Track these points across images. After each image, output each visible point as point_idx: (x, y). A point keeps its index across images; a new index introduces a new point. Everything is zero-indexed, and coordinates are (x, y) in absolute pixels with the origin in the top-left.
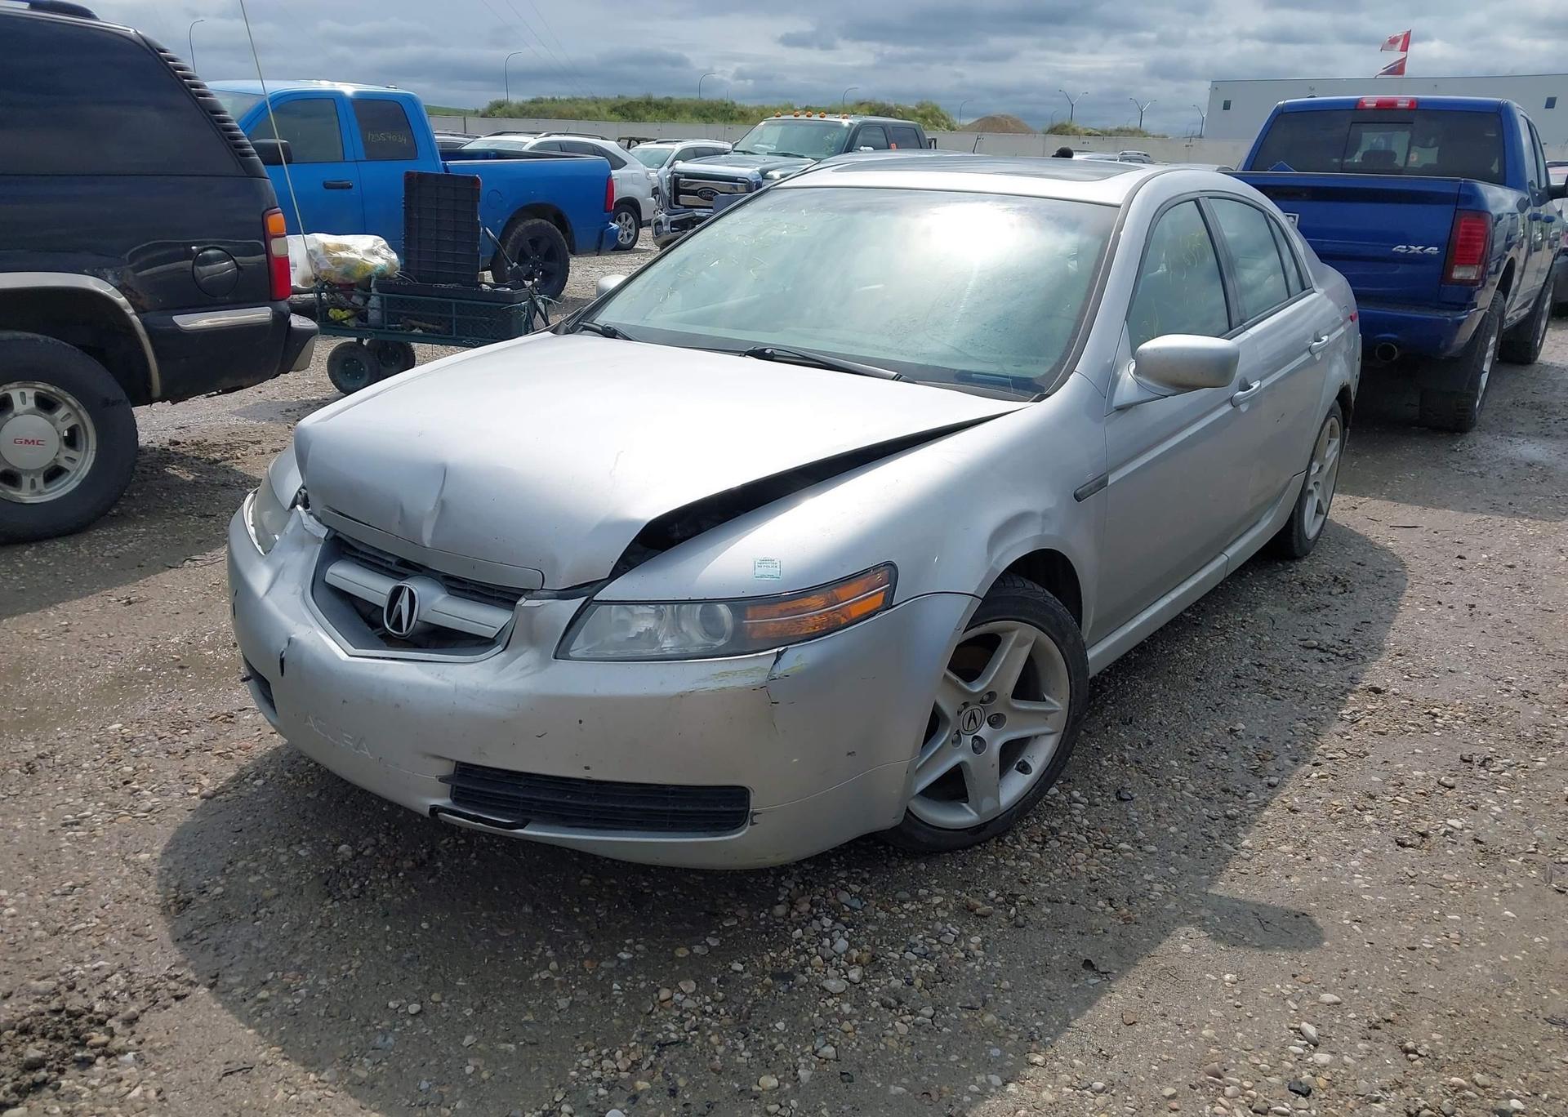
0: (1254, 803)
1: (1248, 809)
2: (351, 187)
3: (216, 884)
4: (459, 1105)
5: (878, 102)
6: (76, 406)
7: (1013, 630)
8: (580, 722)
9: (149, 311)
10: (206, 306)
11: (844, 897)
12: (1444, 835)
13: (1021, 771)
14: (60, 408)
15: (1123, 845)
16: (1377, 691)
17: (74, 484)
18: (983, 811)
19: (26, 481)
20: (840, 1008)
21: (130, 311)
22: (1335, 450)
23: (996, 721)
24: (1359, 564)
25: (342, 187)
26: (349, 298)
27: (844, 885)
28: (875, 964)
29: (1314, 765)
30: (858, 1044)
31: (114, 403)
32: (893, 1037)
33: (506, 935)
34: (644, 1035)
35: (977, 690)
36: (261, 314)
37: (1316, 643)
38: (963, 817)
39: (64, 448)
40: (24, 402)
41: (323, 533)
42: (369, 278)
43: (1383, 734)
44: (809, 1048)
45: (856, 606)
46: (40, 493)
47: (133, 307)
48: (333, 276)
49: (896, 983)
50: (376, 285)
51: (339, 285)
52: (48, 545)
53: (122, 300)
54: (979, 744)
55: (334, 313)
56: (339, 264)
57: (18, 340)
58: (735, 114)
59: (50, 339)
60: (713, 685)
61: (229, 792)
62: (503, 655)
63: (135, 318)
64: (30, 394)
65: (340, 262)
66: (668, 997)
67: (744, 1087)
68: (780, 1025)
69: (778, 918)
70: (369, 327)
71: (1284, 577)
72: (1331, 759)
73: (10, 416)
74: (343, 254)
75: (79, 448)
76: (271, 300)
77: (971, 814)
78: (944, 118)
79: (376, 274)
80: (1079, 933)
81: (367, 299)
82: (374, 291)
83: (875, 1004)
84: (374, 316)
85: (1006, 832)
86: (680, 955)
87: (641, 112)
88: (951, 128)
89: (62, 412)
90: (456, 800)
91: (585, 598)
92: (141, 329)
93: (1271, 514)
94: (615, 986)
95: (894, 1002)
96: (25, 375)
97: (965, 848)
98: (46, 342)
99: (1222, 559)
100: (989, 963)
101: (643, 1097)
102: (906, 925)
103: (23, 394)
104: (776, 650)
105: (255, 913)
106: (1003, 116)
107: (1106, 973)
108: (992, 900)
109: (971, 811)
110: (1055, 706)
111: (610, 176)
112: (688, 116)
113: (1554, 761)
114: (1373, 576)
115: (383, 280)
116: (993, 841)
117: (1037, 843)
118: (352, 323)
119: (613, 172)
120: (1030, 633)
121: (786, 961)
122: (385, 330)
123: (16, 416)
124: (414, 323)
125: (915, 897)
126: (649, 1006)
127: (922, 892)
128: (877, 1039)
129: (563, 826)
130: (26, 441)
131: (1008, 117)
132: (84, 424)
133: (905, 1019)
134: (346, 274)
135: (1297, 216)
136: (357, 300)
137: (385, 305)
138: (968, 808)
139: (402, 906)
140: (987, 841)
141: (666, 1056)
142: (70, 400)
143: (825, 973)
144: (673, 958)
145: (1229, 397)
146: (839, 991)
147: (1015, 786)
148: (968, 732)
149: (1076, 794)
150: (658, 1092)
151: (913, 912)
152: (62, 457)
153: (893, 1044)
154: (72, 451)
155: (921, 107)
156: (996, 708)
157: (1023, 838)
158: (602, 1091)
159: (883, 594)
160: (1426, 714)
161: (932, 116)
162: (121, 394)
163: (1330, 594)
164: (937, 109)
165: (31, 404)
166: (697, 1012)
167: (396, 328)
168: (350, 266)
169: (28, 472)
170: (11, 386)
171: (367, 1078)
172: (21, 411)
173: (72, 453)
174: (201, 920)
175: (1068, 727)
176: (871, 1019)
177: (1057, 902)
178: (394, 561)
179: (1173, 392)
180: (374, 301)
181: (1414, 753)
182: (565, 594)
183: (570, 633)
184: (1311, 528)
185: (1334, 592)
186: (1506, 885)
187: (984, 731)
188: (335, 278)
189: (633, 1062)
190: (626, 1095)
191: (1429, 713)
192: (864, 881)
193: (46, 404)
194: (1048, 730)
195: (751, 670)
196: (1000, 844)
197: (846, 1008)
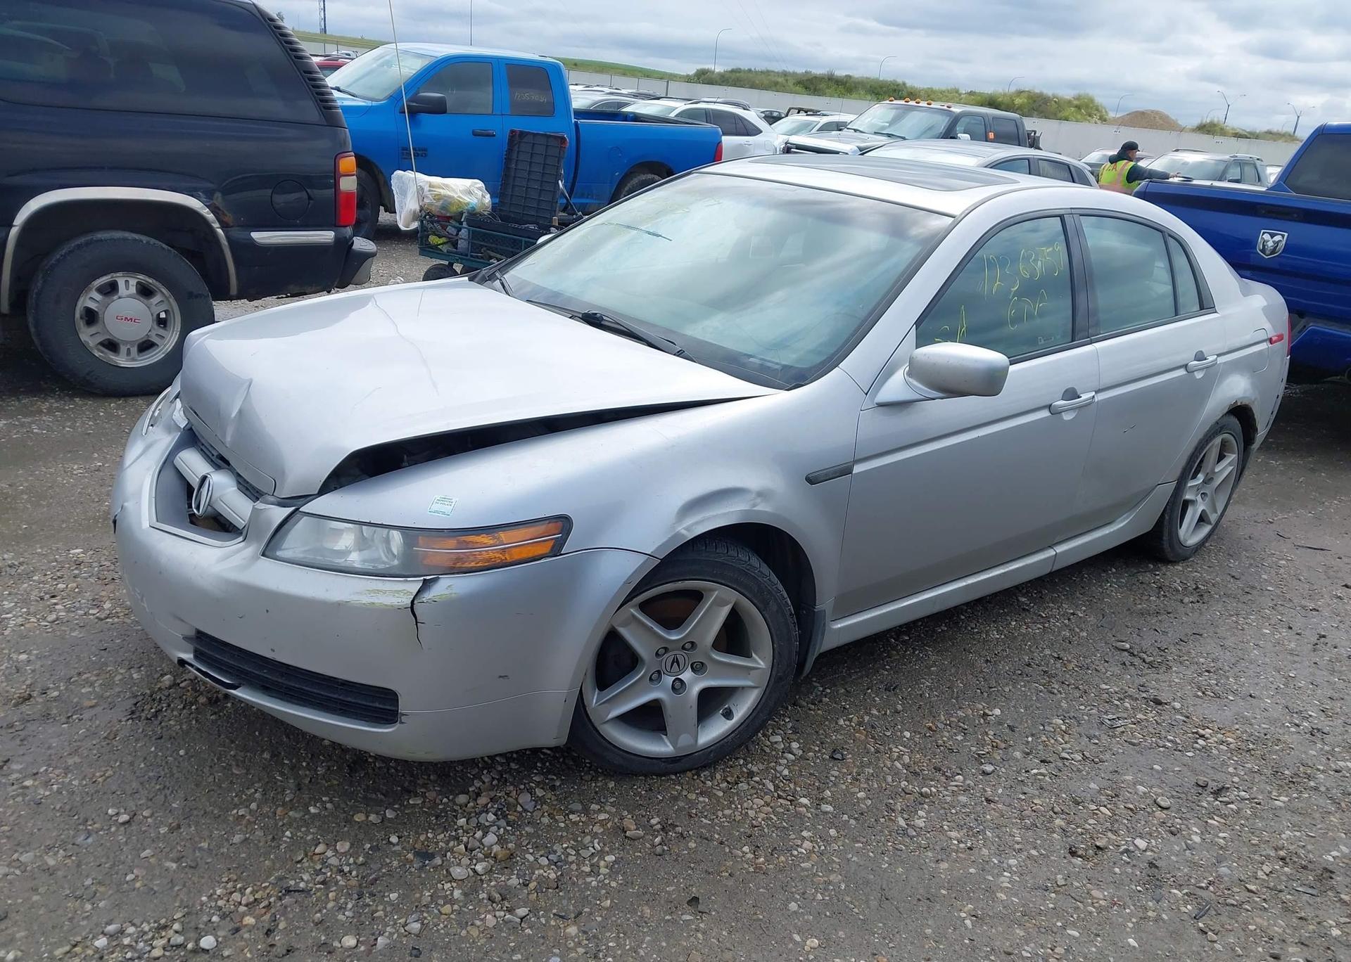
0: (956, 786)
1: (947, 790)
2: (494, 136)
3: (57, 688)
4: (102, 904)
5: (1037, 91)
6: (168, 295)
7: (714, 590)
8: (267, 611)
9: (232, 227)
10: (280, 226)
11: (525, 798)
12: (1122, 853)
13: (724, 716)
14: (155, 296)
15: (804, 801)
16: (1158, 702)
17: (160, 356)
18: (679, 745)
19: (123, 349)
20: (452, 894)
21: (216, 225)
22: (1230, 464)
23: (698, 668)
24: (1233, 577)
25: (488, 135)
26: (444, 228)
27: (531, 788)
28: (507, 862)
29: (1041, 761)
30: (446, 926)
31: (196, 297)
32: (478, 927)
33: (238, 773)
34: (280, 879)
35: (674, 638)
36: (327, 236)
37: (1128, 646)
38: (661, 747)
39: (156, 327)
40: (127, 288)
41: (183, 424)
42: (462, 213)
43: (1134, 744)
44: (402, 921)
45: (518, 549)
46: (133, 360)
47: (219, 221)
48: (433, 209)
49: (514, 881)
50: (467, 220)
51: (438, 216)
52: (131, 401)
53: (210, 216)
54: (679, 686)
55: (433, 239)
56: (439, 199)
57: (125, 239)
58: (905, 93)
59: (153, 241)
60: (365, 599)
61: (118, 617)
62: (243, 544)
63: (220, 231)
64: (133, 282)
65: (438, 197)
66: (322, 851)
67: (328, 941)
68: (394, 896)
69: (457, 805)
70: (456, 253)
71: (1147, 577)
72: (1063, 758)
73: (115, 297)
74: (442, 192)
75: (168, 328)
76: (336, 226)
77: (668, 746)
78: (1097, 110)
79: (468, 210)
80: (706, 871)
81: (459, 230)
82: (465, 224)
83: (483, 895)
84: (462, 244)
85: (705, 767)
86: (357, 820)
87: (823, 86)
88: (1103, 120)
89: (156, 300)
90: (196, 657)
91: (293, 508)
92: (224, 241)
93: (1127, 517)
94: (288, 833)
95: (497, 897)
96: (130, 267)
97: (659, 775)
98: (148, 243)
99: (1050, 553)
100: (607, 881)
101: (244, 930)
102: (560, 834)
103: (127, 282)
104: (422, 578)
105: (69, 717)
106: (1152, 112)
107: (702, 913)
108: (652, 826)
109: (669, 744)
110: (759, 664)
111: (721, 142)
112: (862, 92)
113: (1297, 804)
114: (1240, 591)
115: (474, 218)
116: (689, 774)
117: (728, 782)
118: (445, 249)
119: (724, 138)
120: (732, 596)
121: (437, 843)
122: (469, 257)
123: (120, 298)
124: (492, 254)
125: (586, 811)
126: (300, 855)
127: (595, 807)
128: (463, 925)
129: (264, 693)
130: (126, 318)
131: (1157, 113)
132: (172, 308)
133: (498, 914)
134: (443, 208)
135: (1286, 234)
136: (451, 230)
137: (473, 236)
138: (666, 740)
139: (177, 733)
140: (684, 772)
141: (287, 900)
142: (164, 290)
143: (460, 860)
144: (349, 821)
145: (1048, 403)
146: (460, 878)
147: (717, 729)
148: (670, 673)
149: (795, 745)
150: (258, 929)
151: (574, 823)
152: (153, 334)
153: (475, 932)
154: (161, 330)
155: (1078, 98)
156: (698, 657)
157: (718, 776)
158: (215, 919)
159: (551, 543)
160: (1193, 733)
161: (1087, 106)
162: (204, 289)
163: (1182, 601)
164: (1092, 100)
165: (133, 290)
166: (335, 869)
167: (477, 257)
168: (446, 202)
169: (126, 343)
170: (118, 275)
171: (54, 866)
172: (124, 295)
173: (161, 332)
174: (28, 715)
175: (771, 684)
176: (470, 907)
177: (706, 839)
178: (215, 454)
179: (941, 395)
180: (464, 233)
181: (1152, 769)
182: (283, 503)
183: (278, 536)
184: (1189, 534)
185: (1186, 600)
186: (1150, 914)
187: (687, 676)
188: (435, 210)
189: (256, 899)
190: (232, 925)
191: (1196, 733)
192: (553, 788)
193: (145, 292)
194: (750, 683)
195: (398, 592)
196: (696, 777)
197: (457, 893)
